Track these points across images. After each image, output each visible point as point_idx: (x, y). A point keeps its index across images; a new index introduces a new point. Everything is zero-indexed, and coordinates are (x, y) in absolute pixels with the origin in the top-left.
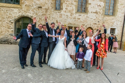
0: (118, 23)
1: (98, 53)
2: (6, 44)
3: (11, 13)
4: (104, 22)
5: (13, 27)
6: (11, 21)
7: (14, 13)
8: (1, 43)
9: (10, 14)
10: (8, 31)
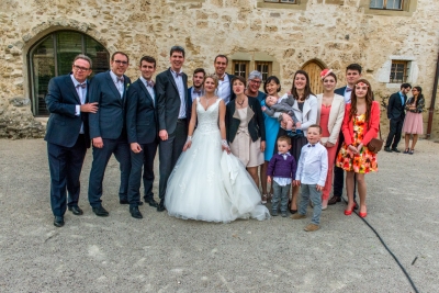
0: (420, 38)
1: (346, 160)
2: (2, 136)
3: (9, 15)
4: (366, 39)
5: (20, 72)
6: (11, 50)
7: (20, 16)
9: (4, 22)
10: (4, 87)
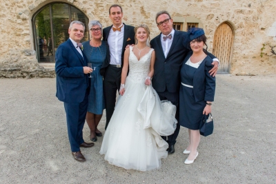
2: (18, 77)
4: (262, 6)
5: (28, 32)
6: (21, 16)
8: (5, 77)
10: (17, 42)
